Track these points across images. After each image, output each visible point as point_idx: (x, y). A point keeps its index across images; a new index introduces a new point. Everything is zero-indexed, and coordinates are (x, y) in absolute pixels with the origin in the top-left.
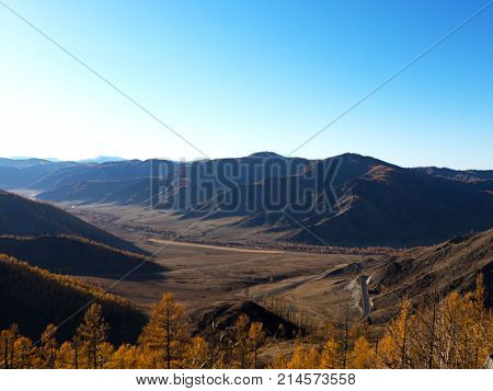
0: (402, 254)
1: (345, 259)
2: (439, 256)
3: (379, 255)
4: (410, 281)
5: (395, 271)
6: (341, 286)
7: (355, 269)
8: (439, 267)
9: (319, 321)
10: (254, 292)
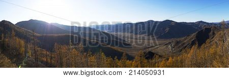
0: (178, 40)
1: (167, 41)
2: (185, 39)
3: (174, 40)
4: (180, 45)
5: (177, 43)
6: (167, 47)
7: (170, 43)
8: (185, 41)
9: (164, 54)
10: (150, 49)
